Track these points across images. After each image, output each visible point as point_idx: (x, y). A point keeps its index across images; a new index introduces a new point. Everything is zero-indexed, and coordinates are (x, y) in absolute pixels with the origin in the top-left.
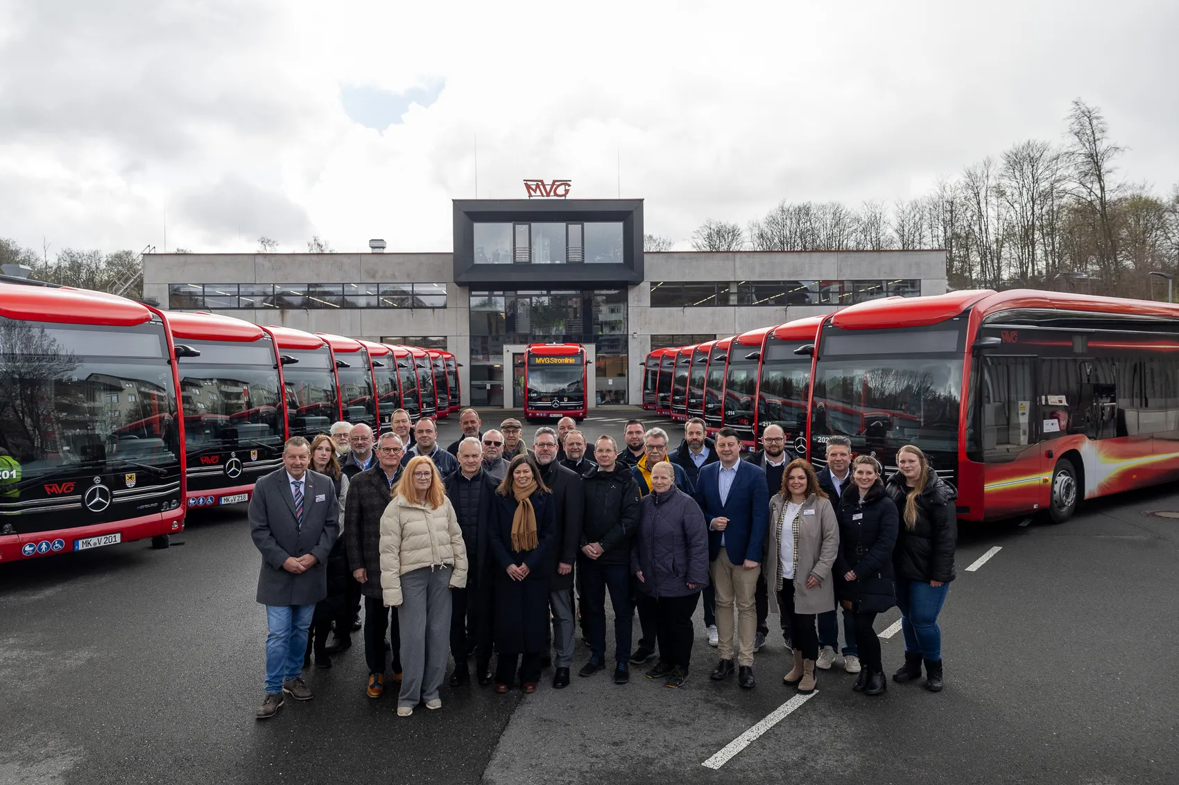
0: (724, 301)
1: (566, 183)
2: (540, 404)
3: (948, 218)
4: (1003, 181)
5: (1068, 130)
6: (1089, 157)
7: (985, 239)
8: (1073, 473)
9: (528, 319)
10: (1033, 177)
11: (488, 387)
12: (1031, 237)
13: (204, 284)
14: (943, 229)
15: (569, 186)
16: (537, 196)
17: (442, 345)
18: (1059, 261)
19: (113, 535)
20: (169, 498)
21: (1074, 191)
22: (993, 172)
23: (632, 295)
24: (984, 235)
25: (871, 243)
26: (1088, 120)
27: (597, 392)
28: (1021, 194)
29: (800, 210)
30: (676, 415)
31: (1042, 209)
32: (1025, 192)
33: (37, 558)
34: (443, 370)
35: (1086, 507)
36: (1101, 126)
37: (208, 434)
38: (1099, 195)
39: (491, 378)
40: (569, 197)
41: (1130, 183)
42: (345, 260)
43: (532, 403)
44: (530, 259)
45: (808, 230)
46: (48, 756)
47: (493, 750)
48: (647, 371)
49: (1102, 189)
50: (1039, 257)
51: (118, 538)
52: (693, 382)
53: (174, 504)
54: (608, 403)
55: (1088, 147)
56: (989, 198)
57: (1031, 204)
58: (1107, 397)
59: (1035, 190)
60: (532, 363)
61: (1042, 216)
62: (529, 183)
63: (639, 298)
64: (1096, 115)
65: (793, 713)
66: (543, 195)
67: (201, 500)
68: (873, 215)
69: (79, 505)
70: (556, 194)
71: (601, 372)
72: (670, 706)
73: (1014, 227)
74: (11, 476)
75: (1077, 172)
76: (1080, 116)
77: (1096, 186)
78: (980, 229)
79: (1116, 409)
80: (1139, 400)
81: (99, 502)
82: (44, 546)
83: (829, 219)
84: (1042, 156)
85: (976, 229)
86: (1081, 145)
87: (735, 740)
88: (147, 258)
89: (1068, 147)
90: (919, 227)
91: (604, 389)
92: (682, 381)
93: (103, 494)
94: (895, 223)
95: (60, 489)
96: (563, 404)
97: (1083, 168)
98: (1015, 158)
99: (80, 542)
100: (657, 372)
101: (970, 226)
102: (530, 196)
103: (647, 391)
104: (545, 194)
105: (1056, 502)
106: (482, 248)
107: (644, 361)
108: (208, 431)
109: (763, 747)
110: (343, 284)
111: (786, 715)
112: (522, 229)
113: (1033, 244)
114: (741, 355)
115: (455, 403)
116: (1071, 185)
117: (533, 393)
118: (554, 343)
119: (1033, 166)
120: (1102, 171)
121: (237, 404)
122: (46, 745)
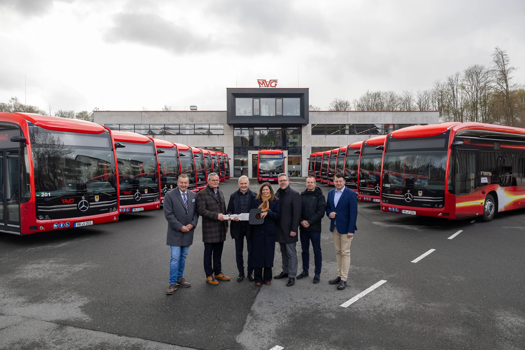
0: (343, 133)
1: (275, 81)
2: (264, 175)
3: (440, 98)
4: (464, 82)
5: (493, 60)
6: (502, 72)
7: (456, 107)
8: (493, 200)
9: (259, 140)
10: (477, 81)
11: (242, 169)
12: (476, 107)
13: (119, 124)
14: (438, 103)
15: (277, 82)
16: (263, 87)
17: (222, 150)
18: (488, 117)
19: (90, 221)
20: (112, 207)
21: (495, 87)
22: (460, 78)
23: (304, 130)
24: (456, 106)
25: (407, 109)
26: (501, 56)
27: (288, 171)
28: (472, 88)
29: (376, 95)
30: (323, 180)
31: (481, 94)
32: (473, 87)
33: (59, 230)
34: (222, 161)
35: (499, 215)
36: (507, 58)
37: (127, 182)
38: (506, 89)
39: (242, 165)
40: (277, 87)
41: (519, 84)
42: (180, 114)
43: (260, 175)
44: (260, 114)
45: (379, 103)
46: (72, 301)
47: (254, 300)
48: (310, 162)
49: (507, 86)
50: (479, 115)
51: (92, 223)
52: (330, 166)
53: (114, 209)
54: (293, 176)
55: (501, 68)
56: (458, 90)
57: (476, 92)
58: (508, 172)
59: (478, 86)
60: (261, 158)
61: (481, 98)
62: (260, 81)
63: (307, 131)
64: (505, 54)
65: (377, 288)
66: (265, 86)
67: (124, 210)
68: (408, 97)
69: (76, 208)
70: (271, 86)
71: (290, 163)
72: (326, 286)
73: (469, 102)
74: (48, 195)
75: (496, 78)
76: (498, 54)
77: (505, 85)
78: (454, 103)
79: (512, 177)
80: (522, 174)
81: (84, 207)
82: (62, 225)
83: (388, 98)
84: (481, 72)
85: (452, 103)
86: (498, 67)
87: (353, 298)
88: (95, 113)
89: (493, 68)
90: (428, 102)
91: (292, 170)
92: (325, 166)
93: (86, 204)
94: (417, 100)
95: (68, 201)
96: (274, 175)
97: (499, 77)
98: (469, 72)
99: (76, 224)
100: (314, 162)
101: (449, 102)
102: (260, 86)
103: (310, 171)
104: (266, 86)
105: (486, 213)
106: (239, 109)
107: (309, 158)
108: (127, 181)
109: (365, 300)
110: (179, 124)
111: (374, 289)
112: (257, 100)
113: (477, 109)
114: (352, 153)
115: (228, 175)
116: (493, 84)
117: (261, 170)
118: (270, 149)
119: (477, 76)
120: (507, 78)
121: (138, 171)
122: (71, 297)
